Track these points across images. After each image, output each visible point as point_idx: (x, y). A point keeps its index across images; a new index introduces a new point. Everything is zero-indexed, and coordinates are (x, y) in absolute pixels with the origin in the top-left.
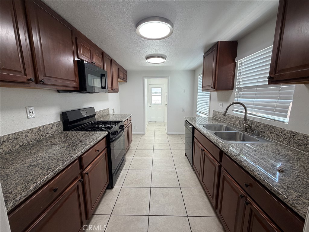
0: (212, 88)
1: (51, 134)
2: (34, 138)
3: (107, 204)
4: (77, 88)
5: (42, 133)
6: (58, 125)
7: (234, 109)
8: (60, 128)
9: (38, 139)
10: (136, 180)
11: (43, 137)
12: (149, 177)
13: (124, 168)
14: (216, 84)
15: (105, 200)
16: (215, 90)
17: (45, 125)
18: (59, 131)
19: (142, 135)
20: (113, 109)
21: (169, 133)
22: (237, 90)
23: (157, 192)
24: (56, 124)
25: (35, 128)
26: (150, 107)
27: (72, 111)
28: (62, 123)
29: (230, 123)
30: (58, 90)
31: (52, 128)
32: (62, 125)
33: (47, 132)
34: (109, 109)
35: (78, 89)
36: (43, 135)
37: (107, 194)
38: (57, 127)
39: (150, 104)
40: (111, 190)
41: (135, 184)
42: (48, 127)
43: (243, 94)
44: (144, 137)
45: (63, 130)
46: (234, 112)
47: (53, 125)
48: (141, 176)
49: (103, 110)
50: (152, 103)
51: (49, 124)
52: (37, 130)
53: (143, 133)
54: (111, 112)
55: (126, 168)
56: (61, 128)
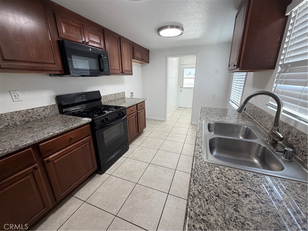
0: (235, 67)
1: (44, 117)
2: (22, 120)
3: (89, 190)
4: (61, 71)
5: (31, 115)
6: (52, 108)
7: (270, 102)
8: (54, 111)
9: (27, 121)
10: (127, 171)
11: (33, 119)
12: (142, 170)
13: (124, 155)
14: (241, 60)
15: (89, 184)
16: (238, 70)
17: (35, 108)
18: (54, 114)
19: (163, 121)
20: (132, 93)
21: (193, 123)
22: (279, 69)
23: (139, 191)
24: (49, 107)
25: (22, 111)
26: (181, 91)
27: (68, 94)
28: (57, 106)
29: (259, 123)
30: (50, 74)
31: (44, 111)
32: (58, 108)
33: (38, 115)
34: (124, 92)
35: (63, 73)
36: (33, 117)
37: (95, 179)
38: (50, 110)
39: (181, 88)
40: (101, 175)
41: (124, 175)
42: (38, 110)
43: (287, 77)
44: (163, 123)
45: (59, 113)
46: (269, 107)
47: (46, 108)
48: (135, 168)
49: (115, 94)
50: (184, 86)
51: (40, 107)
52: (25, 112)
53: (164, 119)
54: (128, 95)
55: (126, 155)
56: (57, 110)
